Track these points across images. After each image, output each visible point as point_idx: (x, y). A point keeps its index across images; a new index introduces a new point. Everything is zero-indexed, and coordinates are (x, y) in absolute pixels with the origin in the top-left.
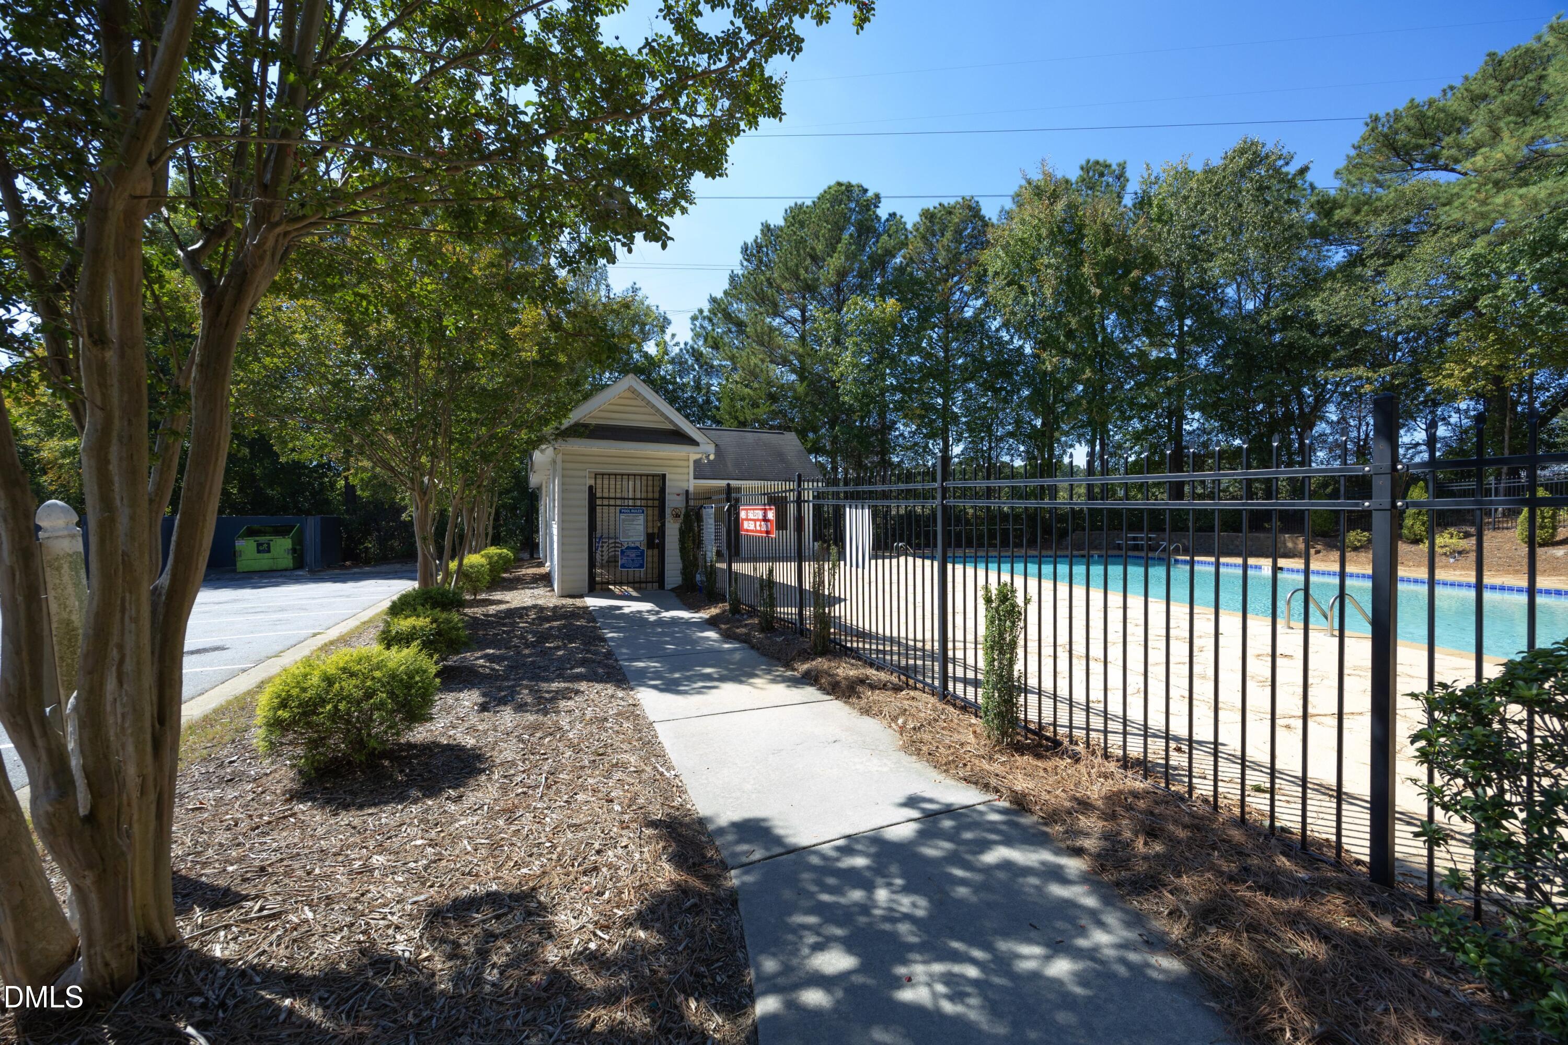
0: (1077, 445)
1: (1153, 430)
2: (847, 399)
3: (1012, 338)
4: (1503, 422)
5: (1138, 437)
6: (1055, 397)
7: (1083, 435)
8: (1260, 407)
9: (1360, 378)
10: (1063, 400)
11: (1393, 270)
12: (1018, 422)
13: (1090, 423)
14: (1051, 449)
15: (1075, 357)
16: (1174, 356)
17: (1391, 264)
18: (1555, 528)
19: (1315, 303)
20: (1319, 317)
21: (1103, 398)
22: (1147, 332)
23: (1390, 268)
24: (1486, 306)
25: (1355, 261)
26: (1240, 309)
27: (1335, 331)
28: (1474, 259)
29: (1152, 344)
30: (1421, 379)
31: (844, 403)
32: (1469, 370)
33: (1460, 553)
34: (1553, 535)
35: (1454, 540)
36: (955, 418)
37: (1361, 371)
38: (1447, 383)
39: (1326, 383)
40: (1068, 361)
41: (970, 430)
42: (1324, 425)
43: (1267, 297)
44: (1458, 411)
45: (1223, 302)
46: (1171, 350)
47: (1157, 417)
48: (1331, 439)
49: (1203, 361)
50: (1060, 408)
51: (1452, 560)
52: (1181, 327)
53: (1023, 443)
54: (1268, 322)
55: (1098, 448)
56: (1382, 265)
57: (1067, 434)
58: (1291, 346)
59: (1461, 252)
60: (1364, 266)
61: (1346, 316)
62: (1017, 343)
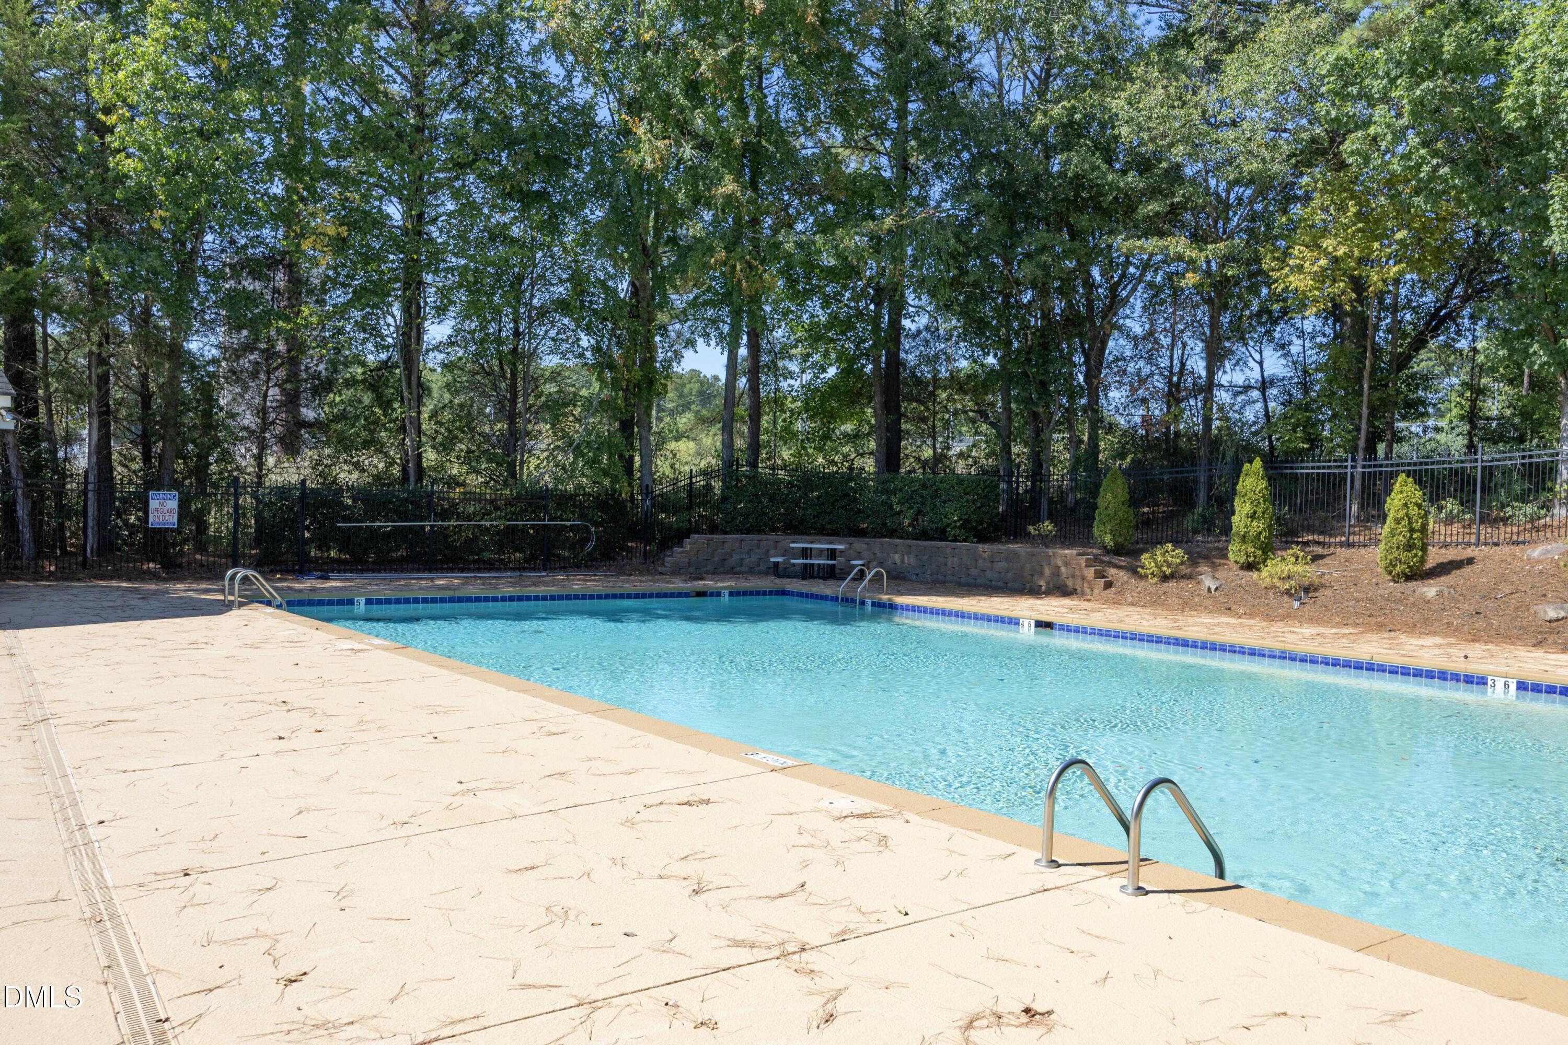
0: (700, 342)
1: (846, 326)
2: (130, 165)
3: (569, 76)
4: (1361, 360)
5: (816, 336)
6: (658, 231)
7: (714, 322)
8: (1027, 297)
9: (1180, 258)
10: (673, 241)
11: (1231, 62)
12: (578, 280)
13: (726, 298)
14: (650, 348)
15: (704, 145)
16: (887, 174)
17: (1230, 50)
18: (1424, 549)
19: (1118, 104)
20: (1124, 130)
21: (755, 242)
22: (841, 116)
23: (1228, 58)
24: (1352, 153)
25: (1175, 39)
26: (1000, 97)
27: (1144, 165)
28: (1341, 68)
29: (847, 144)
30: (1261, 272)
31: (121, 179)
32: (1323, 262)
33: (1307, 590)
34: (1423, 561)
35: (1299, 568)
36: (437, 255)
37: (1179, 244)
38: (1295, 281)
39: (1128, 263)
40: (688, 151)
41: (473, 289)
42: (1122, 341)
43: (1045, 80)
44: (1301, 334)
45: (972, 79)
46: (884, 161)
47: (856, 298)
48: (1131, 368)
49: (936, 190)
50: (667, 258)
51: (1296, 604)
52: (902, 114)
53: (588, 330)
54: (1044, 129)
55: (743, 351)
56: (1216, 50)
57: (683, 317)
58: (1078, 181)
59: (1320, 51)
60: (1191, 47)
61: (1164, 136)
62: (583, 94)
